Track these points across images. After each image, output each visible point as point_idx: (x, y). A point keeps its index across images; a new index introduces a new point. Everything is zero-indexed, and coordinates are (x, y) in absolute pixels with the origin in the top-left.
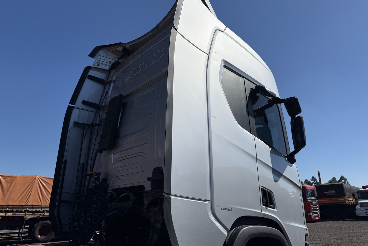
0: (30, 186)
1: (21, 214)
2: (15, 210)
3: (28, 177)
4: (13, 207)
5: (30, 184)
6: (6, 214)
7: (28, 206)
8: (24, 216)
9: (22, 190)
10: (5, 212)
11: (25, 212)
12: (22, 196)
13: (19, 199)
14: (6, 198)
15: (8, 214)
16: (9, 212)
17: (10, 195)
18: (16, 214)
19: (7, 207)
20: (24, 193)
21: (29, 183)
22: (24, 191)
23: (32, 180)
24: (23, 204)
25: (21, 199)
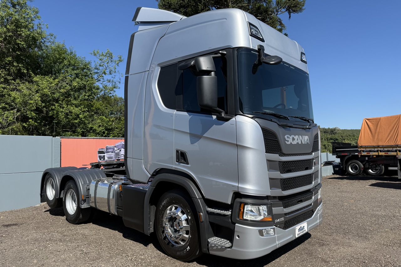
0: (395, 126)
1: (392, 153)
2: (386, 149)
3: (391, 117)
4: (383, 147)
5: (396, 124)
6: (378, 154)
7: (397, 145)
8: (396, 156)
9: (389, 131)
10: (377, 151)
11: (396, 151)
12: (390, 136)
13: (388, 139)
14: (376, 139)
15: (380, 154)
16: (381, 151)
17: (378, 135)
18: (387, 153)
19: (378, 147)
20: (392, 133)
21: (394, 123)
22: (391, 131)
23: (397, 120)
24: (392, 144)
25: (390, 139)
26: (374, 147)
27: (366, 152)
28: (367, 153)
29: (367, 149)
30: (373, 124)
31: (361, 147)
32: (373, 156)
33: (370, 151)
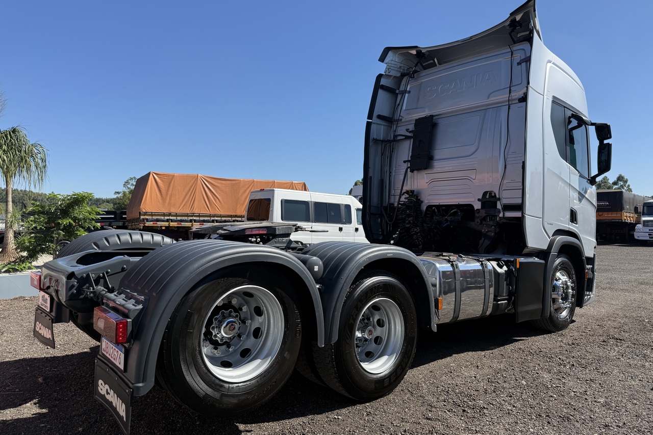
0: (192, 189)
1: (186, 223)
2: (179, 218)
3: (188, 176)
4: (176, 215)
5: (193, 185)
6: (169, 224)
7: (193, 214)
8: (190, 227)
9: (184, 194)
10: (168, 221)
11: (191, 221)
12: (185, 200)
13: (182, 205)
14: (167, 204)
15: (172, 224)
16: (172, 221)
17: (170, 198)
18: (181, 224)
19: (170, 215)
20: (187, 197)
21: (190, 184)
22: (186, 195)
23: (194, 180)
24: (188, 211)
25: (185, 205)
26: (164, 215)
27: (152, 221)
28: (153, 224)
29: (153, 217)
30: (162, 180)
31: (145, 214)
32: (161, 227)
33: (158, 220)
